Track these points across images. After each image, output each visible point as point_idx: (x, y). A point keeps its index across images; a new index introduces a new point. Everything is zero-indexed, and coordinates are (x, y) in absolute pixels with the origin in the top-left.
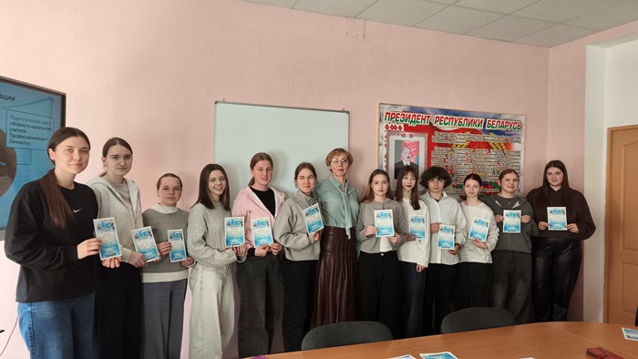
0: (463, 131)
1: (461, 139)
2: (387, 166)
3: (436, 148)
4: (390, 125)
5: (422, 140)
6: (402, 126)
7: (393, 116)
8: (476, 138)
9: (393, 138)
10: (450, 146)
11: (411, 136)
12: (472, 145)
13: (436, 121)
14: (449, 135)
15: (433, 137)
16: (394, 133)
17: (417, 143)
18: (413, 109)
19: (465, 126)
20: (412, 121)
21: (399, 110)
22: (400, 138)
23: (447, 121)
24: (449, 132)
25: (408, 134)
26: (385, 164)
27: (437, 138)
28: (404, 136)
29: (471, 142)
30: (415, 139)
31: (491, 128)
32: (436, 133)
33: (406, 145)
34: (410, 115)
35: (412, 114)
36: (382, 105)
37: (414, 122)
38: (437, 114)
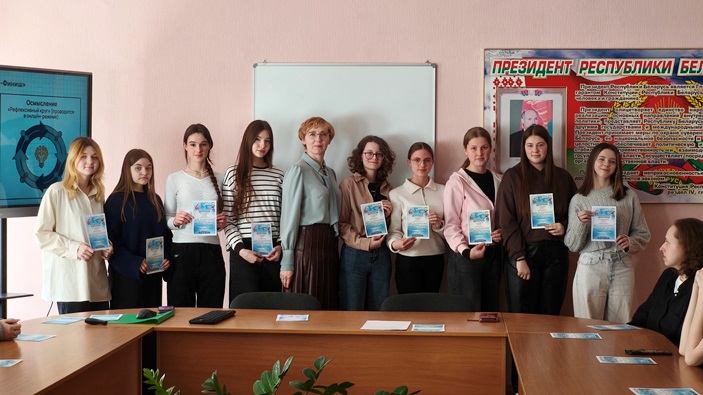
0: (634, 80)
1: (631, 93)
2: (497, 138)
3: (583, 109)
4: (501, 80)
5: (558, 99)
6: (523, 79)
7: (506, 66)
8: (659, 90)
9: (507, 99)
10: (611, 105)
11: (538, 93)
12: (650, 102)
13: (582, 69)
14: (607, 89)
15: (577, 93)
16: (509, 91)
17: (550, 104)
18: (540, 53)
19: (636, 73)
20: (539, 72)
21: (518, 56)
22: (519, 97)
23: (602, 67)
24: (607, 83)
25: (532, 90)
27: (583, 94)
28: (525, 93)
29: (650, 97)
30: (546, 96)
31: (688, 74)
32: (583, 86)
33: (529, 107)
34: (535, 63)
35: (538, 61)
36: (487, 52)
37: (543, 72)
38: (584, 58)
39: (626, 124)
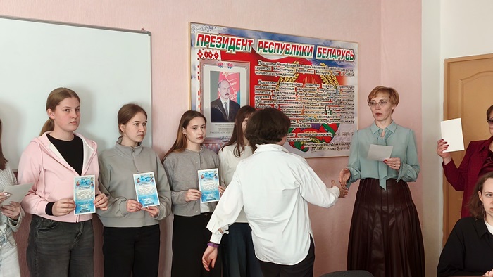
0: (291, 60)
1: (289, 71)
2: (201, 105)
3: (260, 82)
4: (203, 52)
5: (242, 71)
6: (219, 54)
7: (207, 39)
8: (307, 70)
9: (208, 69)
10: (276, 79)
11: (230, 66)
12: (301, 78)
13: (260, 48)
14: (275, 65)
15: (256, 68)
16: (209, 63)
17: (238, 76)
18: (232, 31)
19: (292, 55)
20: (230, 47)
21: (215, 31)
22: (216, 68)
23: (272, 47)
24: (275, 61)
25: (226, 63)
26: (198, 103)
27: (261, 69)
28: (221, 65)
29: (301, 74)
30: (235, 69)
31: (321, 58)
32: (260, 62)
33: (224, 78)
34: (228, 39)
35: (230, 38)
36: (193, 25)
37: (233, 48)
38: (260, 38)
39: (287, 96)
